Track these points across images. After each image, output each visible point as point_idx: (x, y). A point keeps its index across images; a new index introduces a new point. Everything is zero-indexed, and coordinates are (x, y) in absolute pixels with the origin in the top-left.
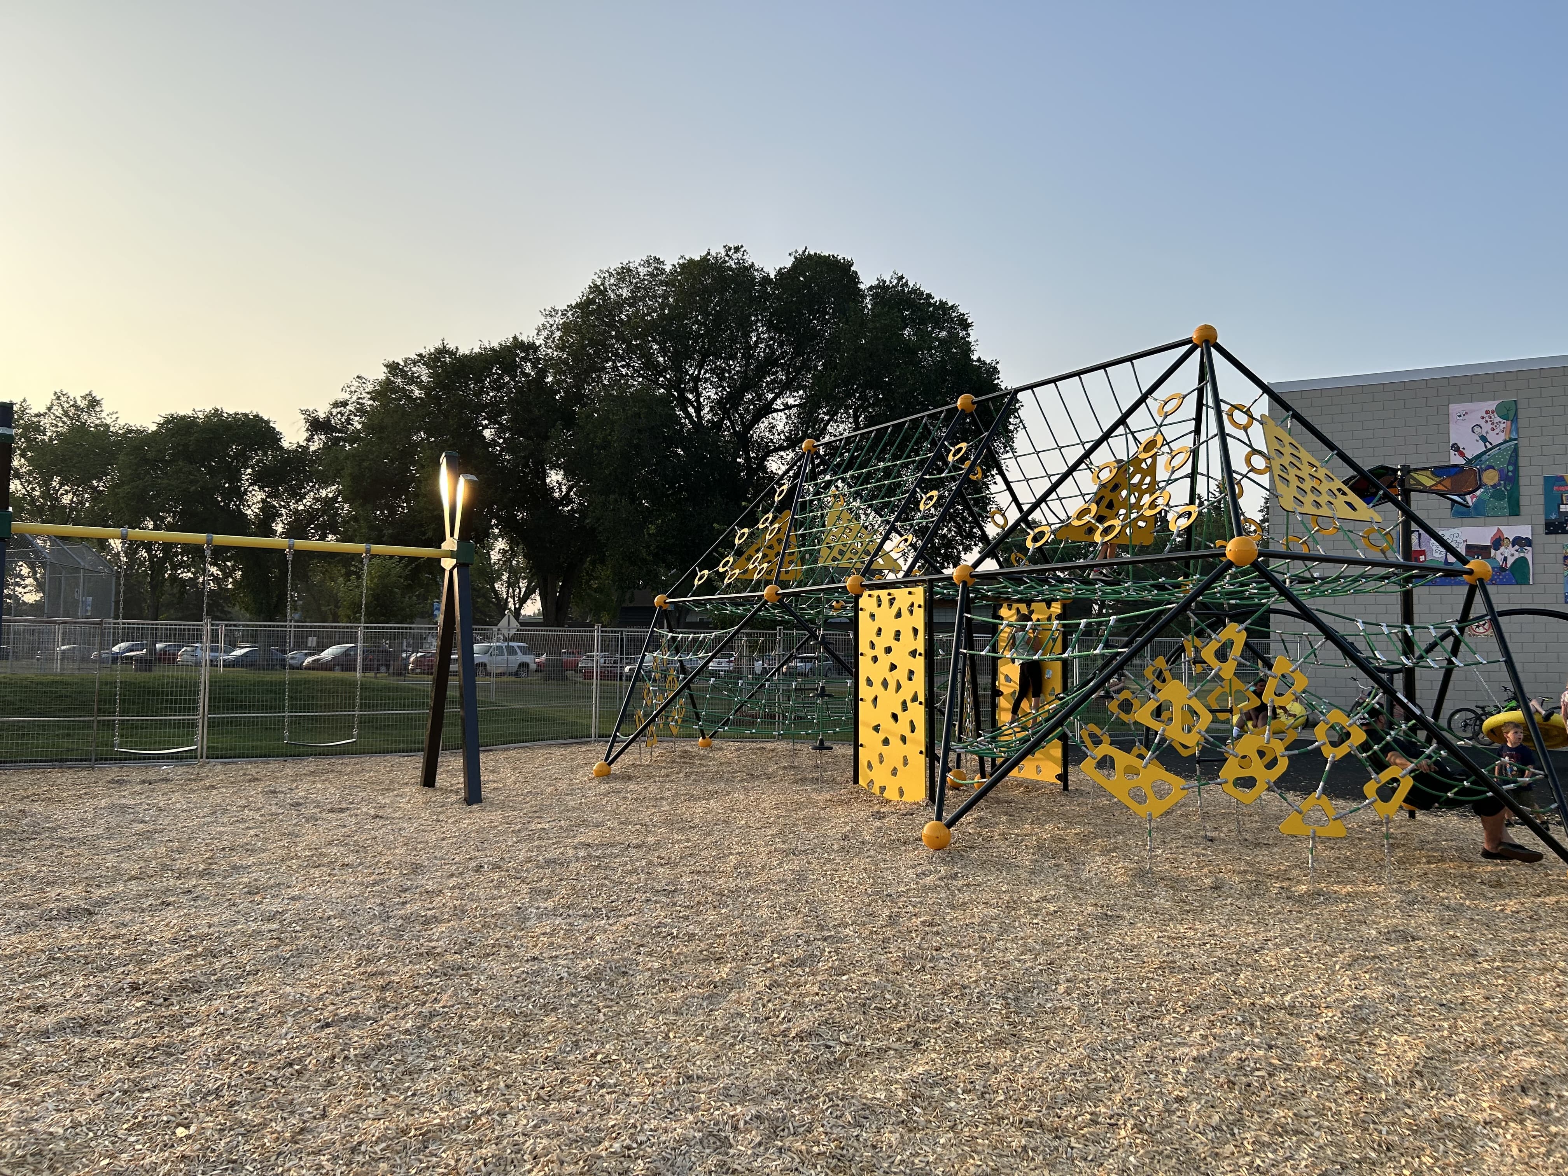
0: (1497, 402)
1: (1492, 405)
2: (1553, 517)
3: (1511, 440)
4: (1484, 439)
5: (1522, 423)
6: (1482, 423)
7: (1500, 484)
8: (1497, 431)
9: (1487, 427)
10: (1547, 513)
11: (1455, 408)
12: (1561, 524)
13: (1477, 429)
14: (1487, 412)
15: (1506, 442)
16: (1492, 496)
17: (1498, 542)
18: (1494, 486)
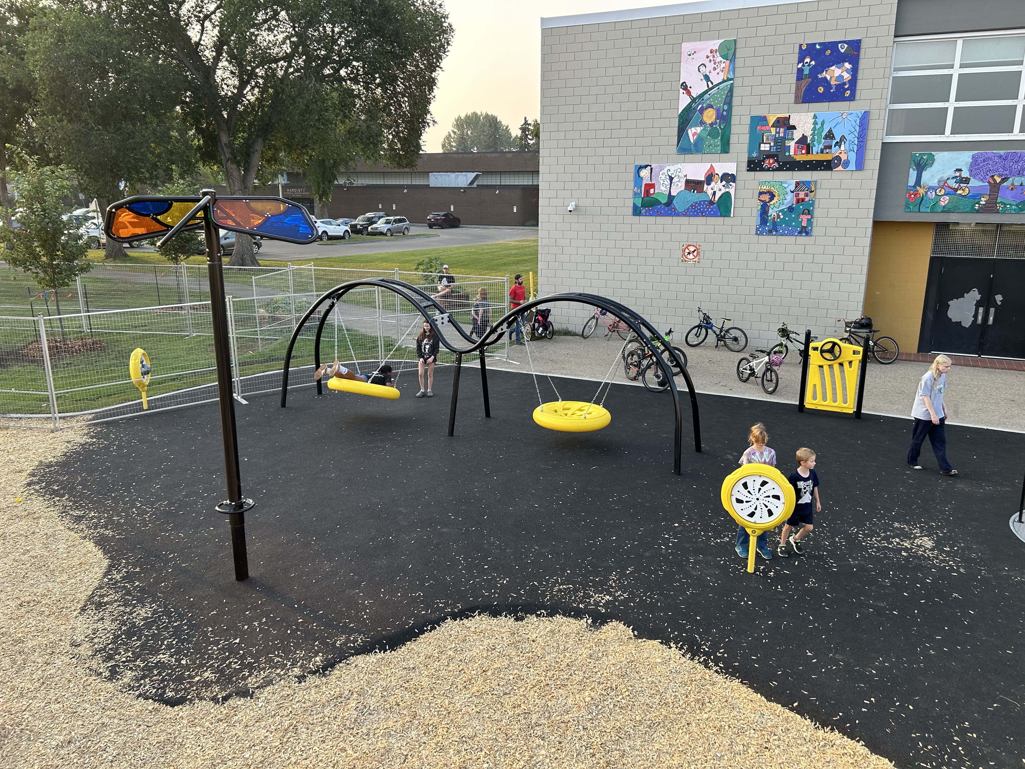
0: (721, 41)
1: (715, 44)
2: (755, 155)
3: (729, 80)
4: (707, 78)
5: (739, 62)
6: (706, 62)
7: (715, 123)
8: (718, 71)
9: (710, 66)
10: (750, 152)
11: (687, 47)
12: (760, 161)
13: (702, 68)
14: (711, 52)
15: (724, 81)
16: (709, 135)
17: (710, 178)
18: (711, 125)
